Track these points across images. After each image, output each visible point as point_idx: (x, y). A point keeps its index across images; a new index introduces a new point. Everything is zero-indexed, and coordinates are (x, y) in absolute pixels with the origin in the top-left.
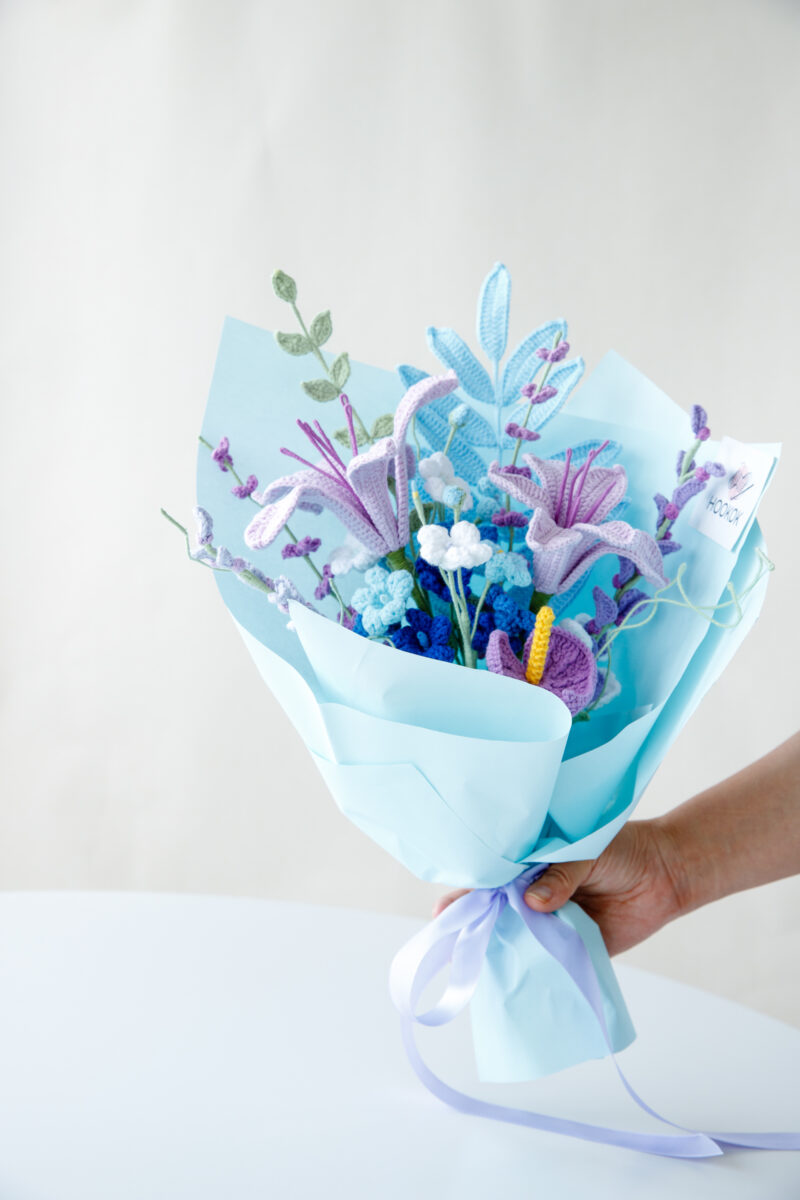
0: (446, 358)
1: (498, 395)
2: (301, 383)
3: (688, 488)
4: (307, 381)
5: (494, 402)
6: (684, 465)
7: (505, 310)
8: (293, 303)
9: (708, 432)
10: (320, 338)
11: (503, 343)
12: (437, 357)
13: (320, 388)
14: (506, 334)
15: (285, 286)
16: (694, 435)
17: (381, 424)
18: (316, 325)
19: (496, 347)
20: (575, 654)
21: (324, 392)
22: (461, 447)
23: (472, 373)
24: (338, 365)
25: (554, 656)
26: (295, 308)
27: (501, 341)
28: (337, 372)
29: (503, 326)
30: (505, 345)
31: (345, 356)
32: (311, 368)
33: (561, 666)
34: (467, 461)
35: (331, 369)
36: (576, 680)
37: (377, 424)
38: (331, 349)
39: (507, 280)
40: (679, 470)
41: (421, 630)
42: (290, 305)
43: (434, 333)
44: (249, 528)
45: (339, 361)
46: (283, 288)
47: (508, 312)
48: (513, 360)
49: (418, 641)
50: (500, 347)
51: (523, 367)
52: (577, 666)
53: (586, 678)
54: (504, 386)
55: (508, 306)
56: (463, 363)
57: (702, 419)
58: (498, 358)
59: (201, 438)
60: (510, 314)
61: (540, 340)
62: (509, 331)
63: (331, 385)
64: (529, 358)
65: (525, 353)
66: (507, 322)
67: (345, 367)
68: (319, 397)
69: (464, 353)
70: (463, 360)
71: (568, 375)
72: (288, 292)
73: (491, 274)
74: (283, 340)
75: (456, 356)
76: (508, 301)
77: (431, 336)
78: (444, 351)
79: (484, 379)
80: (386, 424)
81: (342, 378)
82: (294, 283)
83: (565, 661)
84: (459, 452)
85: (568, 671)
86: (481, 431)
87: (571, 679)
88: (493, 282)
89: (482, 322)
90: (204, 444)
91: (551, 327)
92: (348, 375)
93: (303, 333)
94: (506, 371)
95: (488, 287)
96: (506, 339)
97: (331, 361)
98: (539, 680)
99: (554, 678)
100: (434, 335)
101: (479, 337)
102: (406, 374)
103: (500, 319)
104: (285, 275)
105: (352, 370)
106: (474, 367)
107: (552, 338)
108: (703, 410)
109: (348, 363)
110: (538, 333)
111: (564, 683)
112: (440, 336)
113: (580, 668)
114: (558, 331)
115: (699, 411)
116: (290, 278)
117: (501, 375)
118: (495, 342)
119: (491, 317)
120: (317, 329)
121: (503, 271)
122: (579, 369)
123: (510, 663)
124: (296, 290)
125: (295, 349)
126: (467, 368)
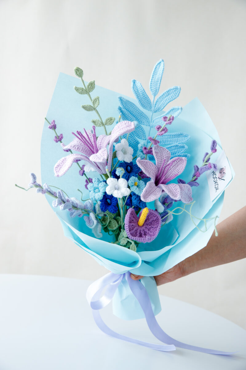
0: (136, 94)
1: (153, 109)
2: (81, 106)
3: (205, 169)
4: (84, 105)
5: (151, 111)
6: (206, 159)
7: (160, 79)
8: (82, 78)
9: (216, 150)
10: (90, 90)
11: (157, 91)
12: (133, 93)
13: (88, 108)
14: (159, 88)
15: (79, 72)
16: (211, 150)
17: (108, 121)
18: (89, 85)
19: (155, 92)
20: (156, 218)
21: (89, 109)
23: (145, 100)
25: (149, 217)
26: (82, 79)
27: (157, 90)
28: (95, 103)
29: (158, 85)
30: (158, 92)
31: (98, 98)
32: (86, 100)
33: (150, 221)
34: (139, 130)
35: (93, 101)
36: (155, 227)
37: (107, 120)
38: (94, 94)
39: (163, 68)
40: (204, 160)
41: (109, 199)
42: (80, 78)
43: (134, 82)
45: (96, 99)
46: (78, 73)
47: (161, 80)
48: (159, 98)
49: (107, 202)
50: (156, 92)
51: (163, 101)
53: (157, 227)
54: (155, 106)
55: (161, 78)
56: (142, 96)
57: (214, 146)
58: (155, 95)
59: (46, 118)
60: (162, 81)
61: (170, 93)
62: (160, 87)
63: (92, 107)
64: (165, 99)
65: (164, 96)
66: (160, 84)
67: (97, 101)
68: (87, 110)
69: (143, 93)
70: (142, 95)
71: (178, 110)
72: (80, 74)
73: (158, 62)
74: (77, 89)
75: (140, 93)
76: (162, 76)
77: (133, 83)
78: (136, 91)
79: (149, 102)
80: (110, 121)
81: (96, 105)
82: (82, 71)
83: (152, 220)
85: (153, 222)
86: (145, 120)
87: (153, 226)
88: (158, 66)
89: (151, 81)
90: (46, 121)
91: (175, 89)
92: (98, 104)
93: (84, 88)
94: (157, 101)
95: (156, 67)
96: (159, 90)
97: (93, 98)
98: (142, 225)
99: (147, 225)
100: (134, 83)
101: (150, 87)
102: (121, 99)
103: (158, 82)
104: (79, 69)
105: (100, 103)
106: (146, 98)
107: (174, 93)
108: (216, 142)
109: (99, 100)
110: (170, 90)
111: (150, 227)
112: (136, 84)
113: (156, 222)
114: (177, 91)
115: (214, 143)
116: (81, 70)
117: (155, 102)
118: (155, 90)
119: (155, 80)
120: (89, 87)
121: (162, 63)
122: (180, 111)
123: (134, 219)
124: (83, 73)
125: (81, 92)
126: (143, 98)
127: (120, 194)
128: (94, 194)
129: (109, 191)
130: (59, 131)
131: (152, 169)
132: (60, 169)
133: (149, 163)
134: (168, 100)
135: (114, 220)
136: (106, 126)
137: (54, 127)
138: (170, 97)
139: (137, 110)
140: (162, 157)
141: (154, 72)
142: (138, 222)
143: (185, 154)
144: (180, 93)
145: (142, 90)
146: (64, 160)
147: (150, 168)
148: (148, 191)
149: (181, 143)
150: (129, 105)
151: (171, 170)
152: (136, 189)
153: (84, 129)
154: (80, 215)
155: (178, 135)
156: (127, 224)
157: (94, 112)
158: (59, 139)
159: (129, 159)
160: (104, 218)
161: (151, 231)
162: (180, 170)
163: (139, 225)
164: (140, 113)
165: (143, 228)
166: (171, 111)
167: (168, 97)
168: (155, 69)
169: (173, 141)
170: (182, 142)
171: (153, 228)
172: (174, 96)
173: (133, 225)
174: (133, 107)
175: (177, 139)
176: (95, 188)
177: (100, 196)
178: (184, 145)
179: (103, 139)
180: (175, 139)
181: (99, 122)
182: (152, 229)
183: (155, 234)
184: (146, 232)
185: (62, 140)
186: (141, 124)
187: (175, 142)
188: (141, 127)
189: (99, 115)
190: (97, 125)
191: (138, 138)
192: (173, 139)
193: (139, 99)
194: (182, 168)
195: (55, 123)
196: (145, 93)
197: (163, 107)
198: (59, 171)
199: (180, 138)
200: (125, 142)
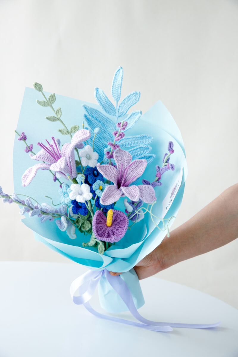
0: (99, 101)
1: (117, 114)
2: (46, 117)
3: (164, 169)
4: (48, 116)
5: (116, 116)
6: (165, 160)
7: (120, 85)
9: (173, 151)
10: (51, 102)
12: (97, 100)
13: (52, 119)
14: (120, 94)
15: (38, 87)
16: (169, 151)
17: (73, 129)
18: (50, 98)
19: (117, 98)
20: (123, 218)
21: (53, 120)
22: (104, 130)
23: (108, 106)
24: (58, 111)
25: (117, 217)
26: (42, 93)
27: (118, 96)
28: (57, 113)
29: (119, 91)
30: (120, 98)
31: (60, 109)
32: (49, 112)
33: (118, 221)
34: (106, 134)
35: (56, 112)
36: (122, 226)
37: (72, 129)
38: (56, 105)
39: (121, 75)
40: (163, 161)
42: (40, 92)
44: (23, 176)
45: (58, 110)
46: (37, 88)
47: (121, 86)
48: (121, 103)
49: (78, 205)
51: (125, 107)
52: (123, 221)
53: (125, 227)
54: (119, 111)
55: (121, 84)
57: (171, 147)
58: (117, 102)
59: (15, 131)
61: (131, 98)
63: (56, 117)
64: (127, 104)
65: (125, 102)
66: (121, 90)
67: (60, 112)
68: (52, 121)
69: (106, 100)
70: (105, 102)
71: (137, 115)
72: (39, 89)
74: (39, 102)
75: (103, 100)
76: (121, 82)
78: (99, 98)
79: (113, 108)
80: (74, 129)
81: (59, 116)
82: (41, 86)
83: (120, 220)
84: (103, 131)
85: (121, 222)
86: (111, 125)
87: (120, 226)
88: (118, 73)
89: (113, 88)
90: (16, 133)
91: (135, 94)
92: (61, 115)
93: (46, 101)
94: (120, 106)
95: (116, 74)
96: (120, 96)
97: (56, 110)
98: (110, 226)
99: (115, 225)
100: (97, 90)
101: (112, 94)
102: (85, 107)
103: (118, 88)
104: (38, 84)
105: (62, 113)
106: (109, 104)
107: (135, 98)
108: (172, 143)
109: (61, 111)
110: (130, 95)
111: (118, 227)
112: (99, 91)
113: (124, 222)
114: (137, 95)
115: (171, 144)
116: (40, 84)
117: (118, 107)
118: (116, 96)
119: (116, 87)
120: (50, 99)
121: (121, 70)
122: (139, 115)
123: (102, 220)
124: (42, 88)
125: (43, 105)
126: (106, 104)
127: (82, 199)
128: (64, 198)
129: (72, 196)
130: (29, 142)
131: (113, 172)
132: (26, 179)
133: (110, 167)
134: (129, 105)
135: (87, 222)
136: (72, 134)
137: (24, 138)
138: (131, 102)
139: (102, 116)
140: (123, 160)
141: (114, 79)
142: (106, 223)
143: (150, 155)
144: (139, 97)
145: (105, 97)
146: (30, 170)
147: (111, 172)
148: (107, 194)
149: (145, 145)
150: (93, 112)
151: (132, 172)
152: (100, 192)
153: (46, 140)
154: (51, 219)
155: (142, 137)
156: (94, 226)
157: (58, 122)
158: (30, 149)
159: (93, 164)
160: (78, 220)
161: (119, 230)
162: (140, 172)
163: (107, 226)
164: (105, 119)
165: (111, 228)
166: (132, 115)
167: (129, 102)
168: (115, 76)
169: (138, 143)
170: (147, 143)
171: (121, 227)
172: (135, 101)
173: (101, 226)
174: (98, 113)
175: (141, 141)
176: (65, 193)
177: (69, 201)
178: (149, 146)
179: (66, 147)
180: (140, 141)
181: (65, 131)
182: (120, 229)
183: (122, 233)
184: (114, 232)
185: (33, 150)
186: (108, 129)
187: (140, 144)
188: (107, 132)
189: (64, 125)
190: (64, 134)
191: (106, 142)
192: (138, 141)
193: (102, 106)
194: (142, 170)
195: (25, 135)
196: (108, 99)
197: (125, 112)
198: (26, 181)
199: (144, 140)
200: (89, 148)
